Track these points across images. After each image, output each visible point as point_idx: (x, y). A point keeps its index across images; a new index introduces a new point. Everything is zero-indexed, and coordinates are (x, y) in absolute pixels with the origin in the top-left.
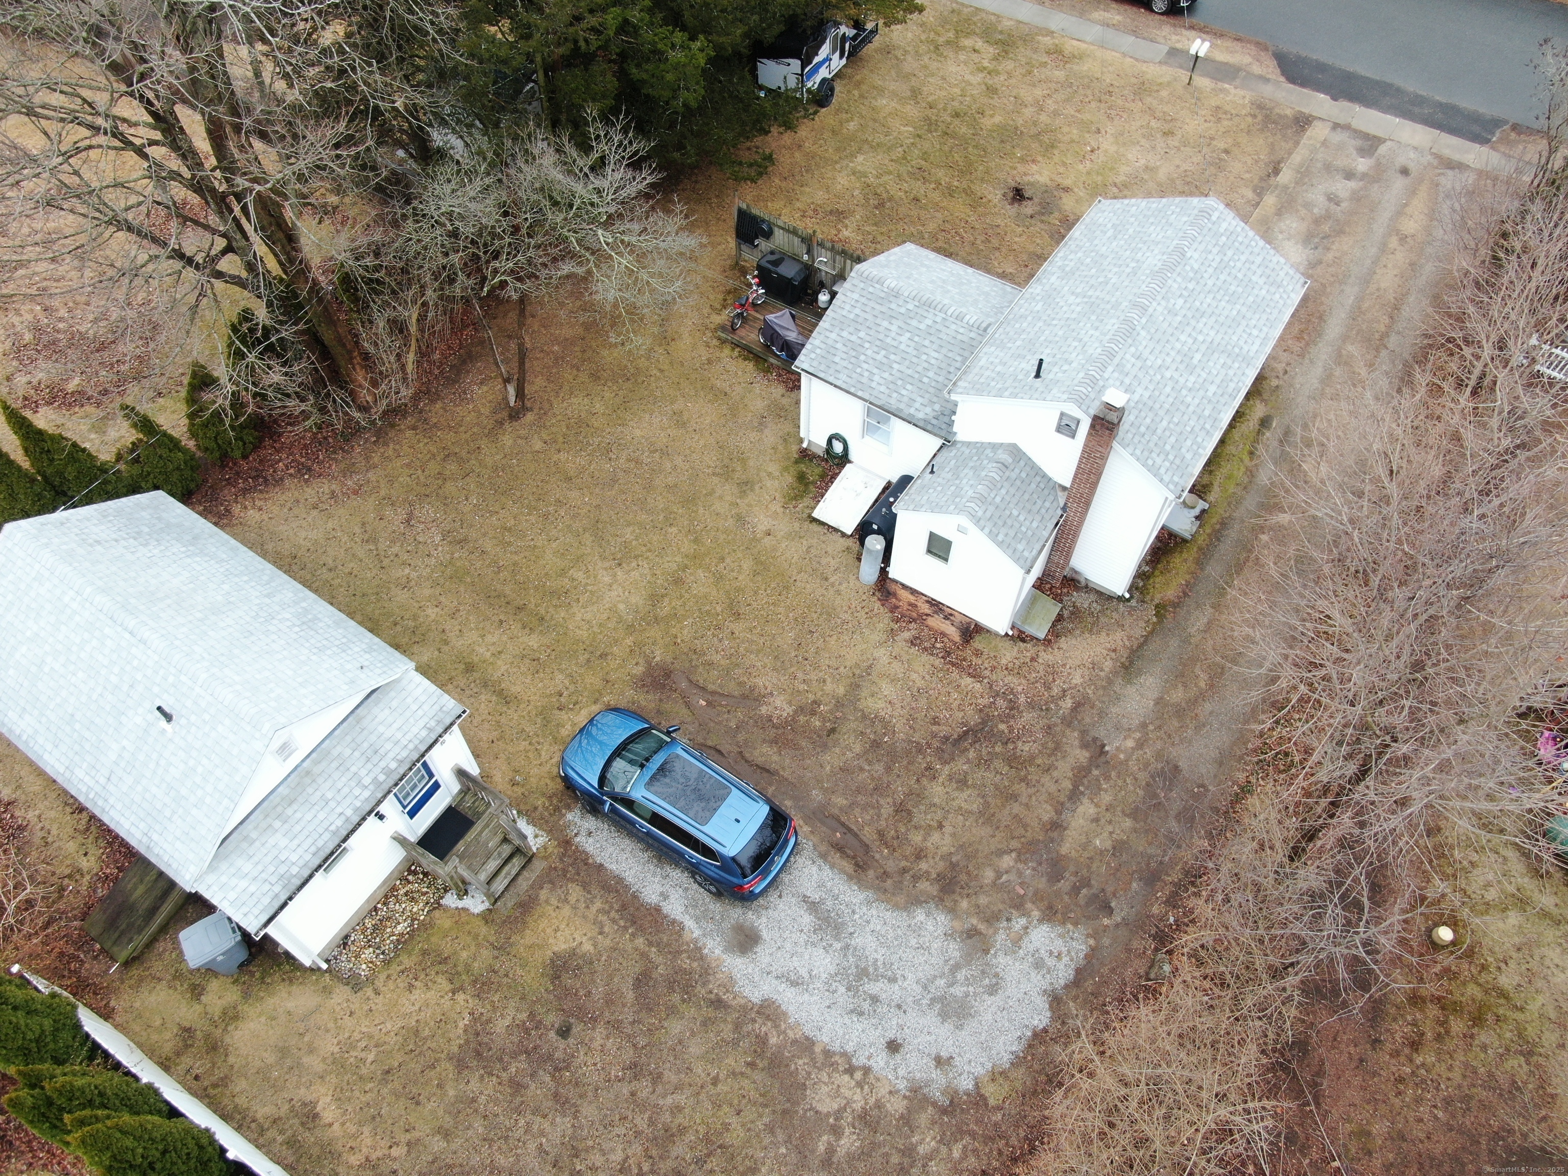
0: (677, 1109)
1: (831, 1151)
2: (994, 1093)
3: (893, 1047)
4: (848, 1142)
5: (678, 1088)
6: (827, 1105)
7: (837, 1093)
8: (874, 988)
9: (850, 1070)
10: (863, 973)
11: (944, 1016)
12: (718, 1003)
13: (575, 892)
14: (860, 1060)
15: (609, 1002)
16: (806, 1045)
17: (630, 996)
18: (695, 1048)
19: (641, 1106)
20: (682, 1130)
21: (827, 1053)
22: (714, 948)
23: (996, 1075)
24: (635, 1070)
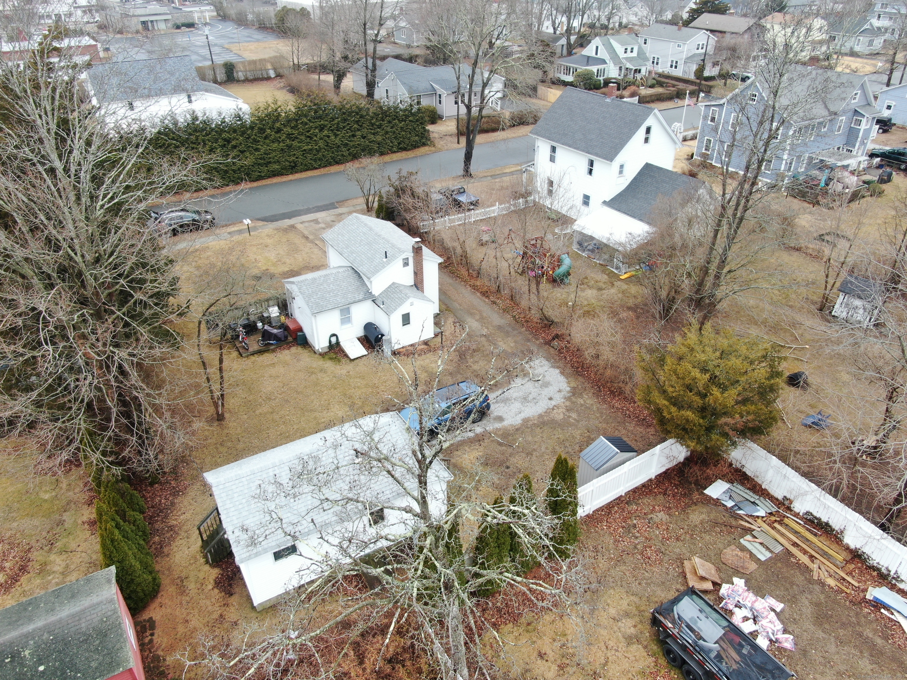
0: (547, 448)
1: (575, 419)
2: (573, 384)
3: (551, 399)
4: (574, 415)
5: (540, 446)
6: (561, 416)
7: (559, 414)
8: (531, 397)
9: (553, 409)
10: (525, 399)
11: (546, 387)
12: (517, 430)
13: (459, 453)
14: (551, 407)
15: (503, 454)
16: (540, 416)
17: (504, 448)
18: (530, 438)
19: (542, 456)
20: (554, 448)
21: (546, 412)
22: (498, 425)
23: (568, 383)
24: (529, 454)
